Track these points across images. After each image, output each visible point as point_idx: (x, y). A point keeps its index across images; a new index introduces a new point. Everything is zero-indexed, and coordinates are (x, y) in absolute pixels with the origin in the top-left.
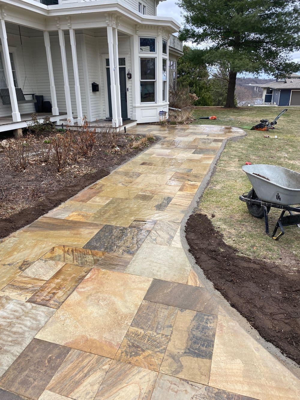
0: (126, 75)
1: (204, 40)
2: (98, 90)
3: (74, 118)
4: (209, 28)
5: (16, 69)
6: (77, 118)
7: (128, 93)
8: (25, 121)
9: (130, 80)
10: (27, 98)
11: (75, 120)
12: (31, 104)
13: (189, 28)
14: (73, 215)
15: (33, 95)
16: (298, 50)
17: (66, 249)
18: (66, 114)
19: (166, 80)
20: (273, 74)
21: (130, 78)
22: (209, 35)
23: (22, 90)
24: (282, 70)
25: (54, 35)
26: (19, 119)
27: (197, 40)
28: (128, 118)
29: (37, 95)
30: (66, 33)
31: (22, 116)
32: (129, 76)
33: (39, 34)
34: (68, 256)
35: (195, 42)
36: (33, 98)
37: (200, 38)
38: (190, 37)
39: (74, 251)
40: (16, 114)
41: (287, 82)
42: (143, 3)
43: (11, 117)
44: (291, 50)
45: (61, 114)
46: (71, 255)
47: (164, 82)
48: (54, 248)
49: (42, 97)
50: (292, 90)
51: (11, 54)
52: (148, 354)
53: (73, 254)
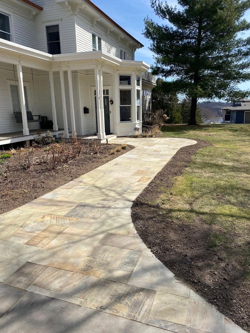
0: (109, 102)
1: (171, 75)
2: (88, 113)
3: (69, 133)
4: (175, 66)
5: (28, 97)
6: (72, 133)
7: (111, 115)
8: (32, 135)
9: (112, 105)
10: (35, 118)
11: (70, 134)
12: (38, 123)
13: (160, 66)
14: (60, 197)
15: (39, 116)
16: (244, 82)
17: (53, 216)
18: (63, 129)
19: (140, 105)
20: (226, 99)
21: (112, 104)
22: (175, 71)
23: (31, 112)
24: (233, 96)
25: (56, 74)
26: (28, 133)
27: (166, 74)
28: (111, 132)
29: (43, 116)
30: (66, 73)
31: (30, 131)
32: (111, 103)
33: (46, 73)
34: (53, 220)
35: (164, 76)
36: (39, 118)
37: (168, 73)
38: (160, 73)
39: (58, 218)
40: (26, 130)
41: (242, 105)
42: (124, 50)
43: (22, 132)
44: (239, 82)
45: (60, 130)
46: (55, 219)
47: (138, 107)
48: (44, 216)
49: (46, 117)
50: (245, 112)
51: (25, 88)
52: (95, 269)
53: (57, 220)
